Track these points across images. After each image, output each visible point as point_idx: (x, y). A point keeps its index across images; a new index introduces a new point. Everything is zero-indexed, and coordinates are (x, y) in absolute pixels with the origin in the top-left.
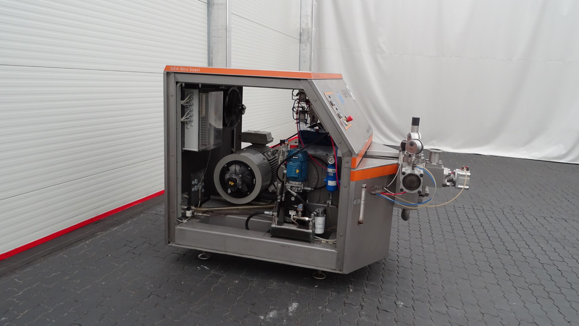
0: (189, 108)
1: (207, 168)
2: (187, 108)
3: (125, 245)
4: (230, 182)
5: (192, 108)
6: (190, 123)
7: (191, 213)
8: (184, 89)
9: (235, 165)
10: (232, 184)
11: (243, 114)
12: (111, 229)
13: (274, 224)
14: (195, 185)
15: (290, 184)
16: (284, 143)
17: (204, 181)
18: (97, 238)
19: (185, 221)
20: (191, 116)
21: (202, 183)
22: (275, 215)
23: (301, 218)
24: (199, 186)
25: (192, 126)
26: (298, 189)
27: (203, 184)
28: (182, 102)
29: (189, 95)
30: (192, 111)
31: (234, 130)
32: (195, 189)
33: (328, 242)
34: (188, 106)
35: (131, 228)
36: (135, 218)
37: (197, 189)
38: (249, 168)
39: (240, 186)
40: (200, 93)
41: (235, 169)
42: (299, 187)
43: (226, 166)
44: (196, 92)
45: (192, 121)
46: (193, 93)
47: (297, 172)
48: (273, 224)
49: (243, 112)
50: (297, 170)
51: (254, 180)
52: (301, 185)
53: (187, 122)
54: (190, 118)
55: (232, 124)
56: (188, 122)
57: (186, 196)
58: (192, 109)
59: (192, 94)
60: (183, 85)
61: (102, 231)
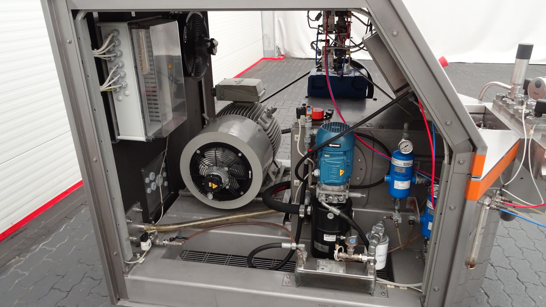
0: (115, 63)
1: (167, 149)
2: (110, 61)
3: (52, 288)
4: (210, 184)
5: (122, 61)
6: (122, 91)
7: (150, 244)
8: (98, 25)
9: (215, 151)
10: (215, 186)
11: (214, 54)
12: (34, 247)
13: (303, 267)
14: (151, 182)
15: (323, 190)
16: (305, 114)
17: (166, 169)
18: (9, 274)
19: (141, 260)
20: (121, 78)
21: (162, 174)
22: (302, 249)
23: (353, 256)
24: (158, 181)
25: (127, 96)
26: (338, 199)
27: (165, 174)
28: (97, 53)
29: (109, 34)
30: (122, 67)
31: (201, 81)
32: (152, 188)
33: (399, 287)
34: (112, 59)
35: (66, 241)
36: (72, 219)
37: (155, 188)
38: (240, 155)
39: (228, 185)
40: (134, 31)
41: (216, 156)
42: (341, 195)
43: (198, 152)
44: (123, 27)
45: (124, 88)
46: (118, 31)
47: (341, 174)
48: (300, 266)
49: (214, 50)
50: (341, 171)
51: (250, 172)
52: (345, 192)
53: (116, 90)
54: (120, 80)
55: (197, 73)
56: (118, 90)
57: (138, 209)
58: (120, 65)
59: (116, 34)
60: (95, 15)
61: (19, 255)
